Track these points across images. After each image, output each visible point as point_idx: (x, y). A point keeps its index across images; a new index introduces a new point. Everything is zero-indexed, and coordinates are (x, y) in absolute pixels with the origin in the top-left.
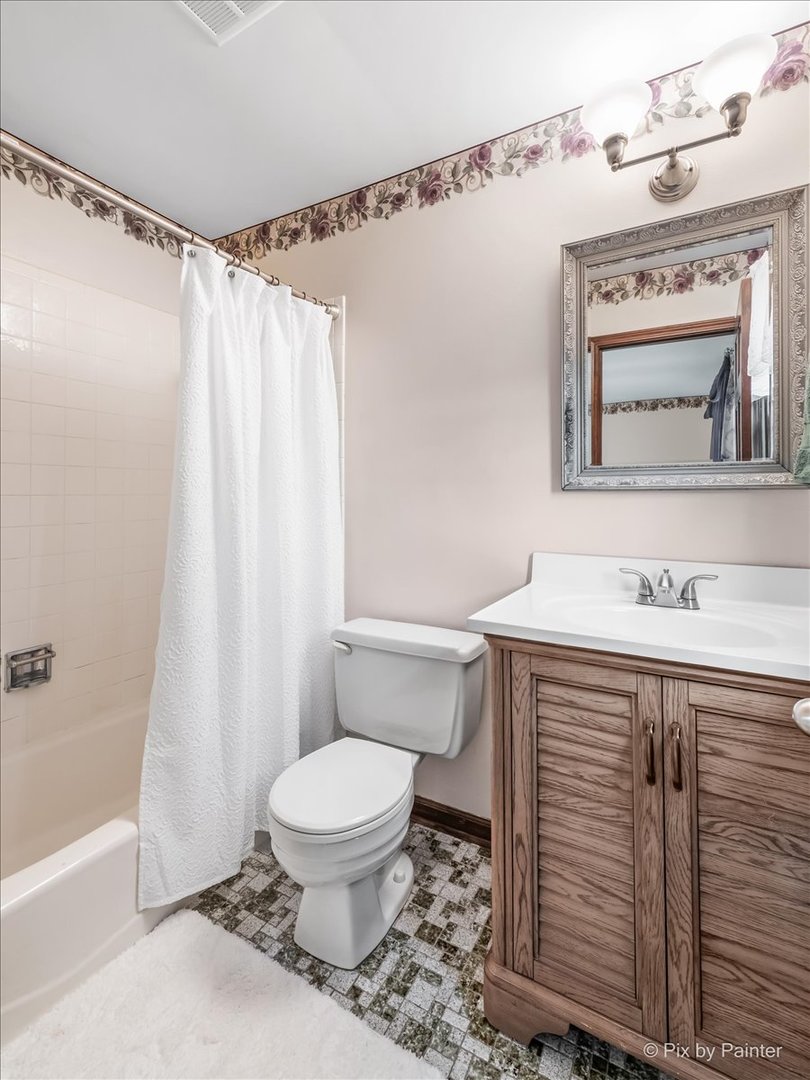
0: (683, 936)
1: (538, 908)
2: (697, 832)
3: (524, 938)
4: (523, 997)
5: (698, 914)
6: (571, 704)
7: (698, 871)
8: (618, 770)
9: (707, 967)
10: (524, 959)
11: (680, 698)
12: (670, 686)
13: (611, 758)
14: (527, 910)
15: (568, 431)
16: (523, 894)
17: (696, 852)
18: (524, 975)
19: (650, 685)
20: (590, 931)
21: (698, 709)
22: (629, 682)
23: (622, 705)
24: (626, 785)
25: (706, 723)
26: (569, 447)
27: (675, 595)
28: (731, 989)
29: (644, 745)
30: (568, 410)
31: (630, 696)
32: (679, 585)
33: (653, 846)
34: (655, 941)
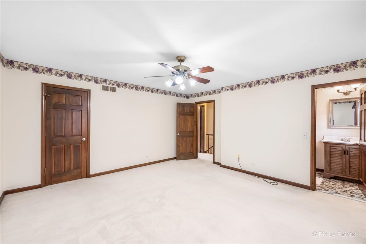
0: (348, 167)
1: (330, 167)
2: (349, 158)
3: (329, 170)
4: (329, 175)
5: (349, 165)
6: (335, 148)
7: (349, 161)
8: (340, 154)
9: (350, 169)
10: (328, 171)
11: (347, 147)
12: (347, 146)
13: (341, 151)
14: (329, 167)
15: (330, 121)
16: (328, 166)
17: (349, 160)
18: (329, 173)
19: (344, 146)
20: (337, 168)
21: (350, 148)
22: (342, 146)
23: (341, 148)
24: (341, 155)
25: (350, 149)
26: (330, 123)
27: (347, 140)
28: (353, 171)
29: (344, 151)
30: (330, 119)
31: (342, 147)
32: (347, 139)
33: (344, 160)
34: (344, 168)
